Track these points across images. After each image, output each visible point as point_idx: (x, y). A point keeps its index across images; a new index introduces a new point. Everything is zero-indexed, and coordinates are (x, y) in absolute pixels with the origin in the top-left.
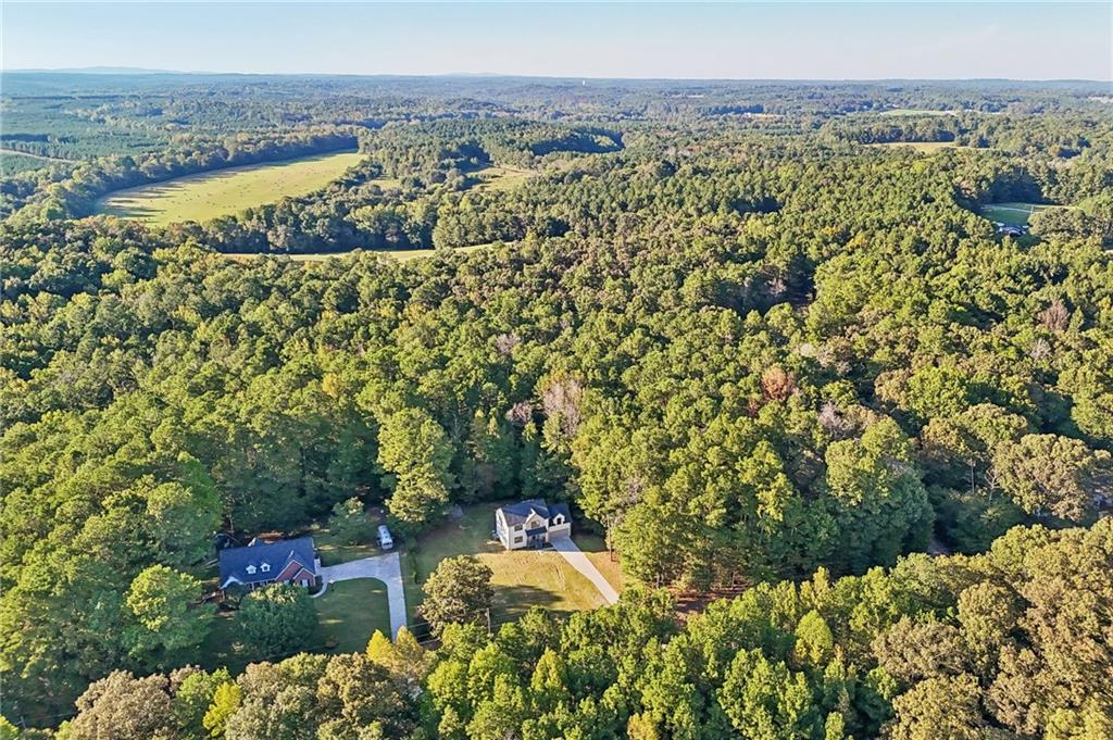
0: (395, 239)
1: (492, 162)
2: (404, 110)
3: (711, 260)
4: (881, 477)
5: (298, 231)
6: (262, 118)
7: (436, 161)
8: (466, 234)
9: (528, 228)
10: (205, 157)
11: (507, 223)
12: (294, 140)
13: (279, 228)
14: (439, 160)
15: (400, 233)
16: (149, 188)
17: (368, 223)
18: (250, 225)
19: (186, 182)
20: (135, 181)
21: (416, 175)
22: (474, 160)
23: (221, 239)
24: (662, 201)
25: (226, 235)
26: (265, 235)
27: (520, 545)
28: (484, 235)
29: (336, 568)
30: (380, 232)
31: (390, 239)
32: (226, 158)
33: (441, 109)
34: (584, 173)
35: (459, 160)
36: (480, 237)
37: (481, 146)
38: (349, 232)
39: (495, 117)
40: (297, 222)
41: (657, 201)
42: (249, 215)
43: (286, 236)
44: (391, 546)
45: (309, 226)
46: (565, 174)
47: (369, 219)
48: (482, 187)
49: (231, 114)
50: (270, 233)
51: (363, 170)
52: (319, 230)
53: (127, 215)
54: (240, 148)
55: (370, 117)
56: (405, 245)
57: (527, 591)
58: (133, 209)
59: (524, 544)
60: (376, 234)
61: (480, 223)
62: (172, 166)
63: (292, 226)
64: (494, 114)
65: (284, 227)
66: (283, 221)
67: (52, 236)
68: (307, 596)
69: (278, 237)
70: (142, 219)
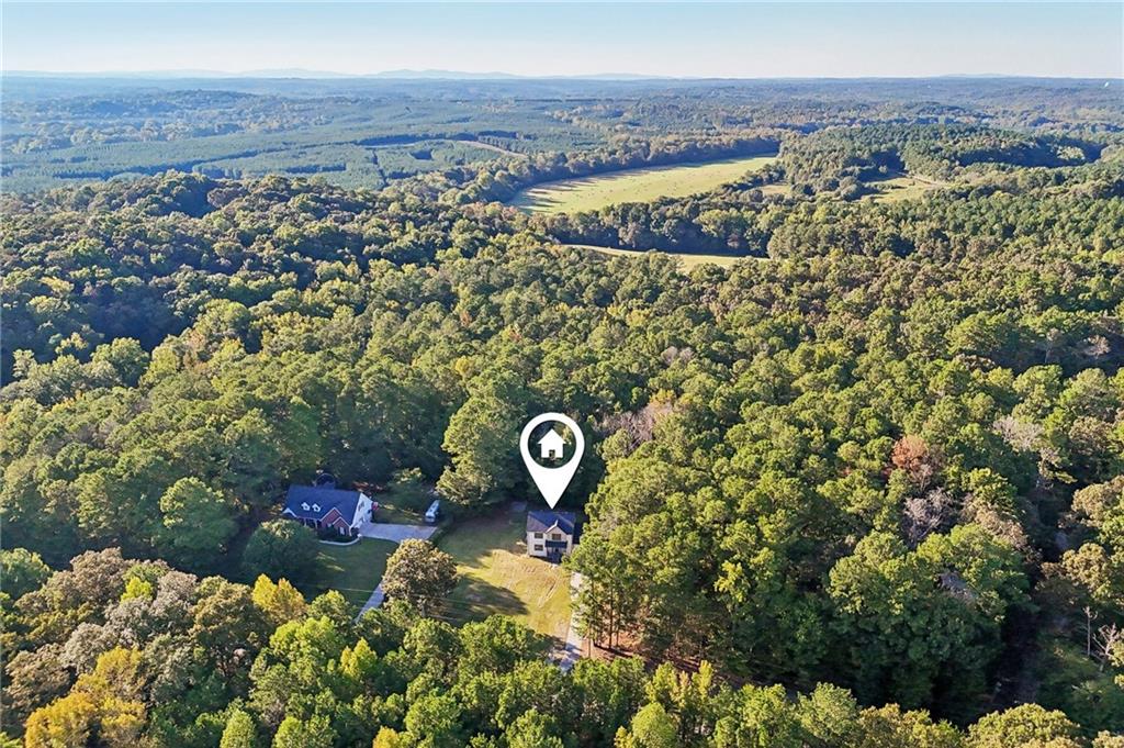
0: (736, 245)
1: (907, 172)
2: (853, 114)
3: (1031, 302)
4: (902, 589)
5: (647, 230)
6: (706, 121)
7: (840, 167)
8: (799, 245)
9: (866, 244)
10: (627, 156)
11: (843, 237)
12: (717, 143)
13: (630, 226)
14: (844, 167)
15: (742, 240)
16: (566, 183)
17: (713, 227)
18: (608, 220)
19: (601, 178)
20: (560, 175)
21: (810, 181)
22: (883, 169)
23: (581, 232)
24: (1063, 227)
25: (586, 228)
26: (617, 231)
27: (539, 553)
28: (816, 248)
29: (381, 526)
30: (723, 236)
31: (730, 244)
32: (646, 157)
33: (896, 114)
34: (997, 188)
35: (865, 168)
36: (812, 249)
37: (898, 154)
38: (693, 234)
39: (958, 122)
40: (649, 220)
41: (1056, 227)
42: (610, 210)
43: (634, 233)
44: (432, 520)
45: (658, 225)
46: (972, 188)
47: (715, 222)
48: (872, 198)
49: (679, 116)
50: (621, 230)
51: (762, 174)
52: (664, 229)
53: (534, 204)
54: (660, 149)
55: (813, 120)
56: (743, 251)
57: (505, 595)
58: (542, 200)
59: (543, 553)
60: (719, 238)
61: (816, 234)
62: (594, 163)
63: (643, 224)
64: (958, 119)
65: (634, 224)
66: (636, 219)
67: (429, 215)
68: (316, 540)
69: (627, 233)
70: (544, 209)
